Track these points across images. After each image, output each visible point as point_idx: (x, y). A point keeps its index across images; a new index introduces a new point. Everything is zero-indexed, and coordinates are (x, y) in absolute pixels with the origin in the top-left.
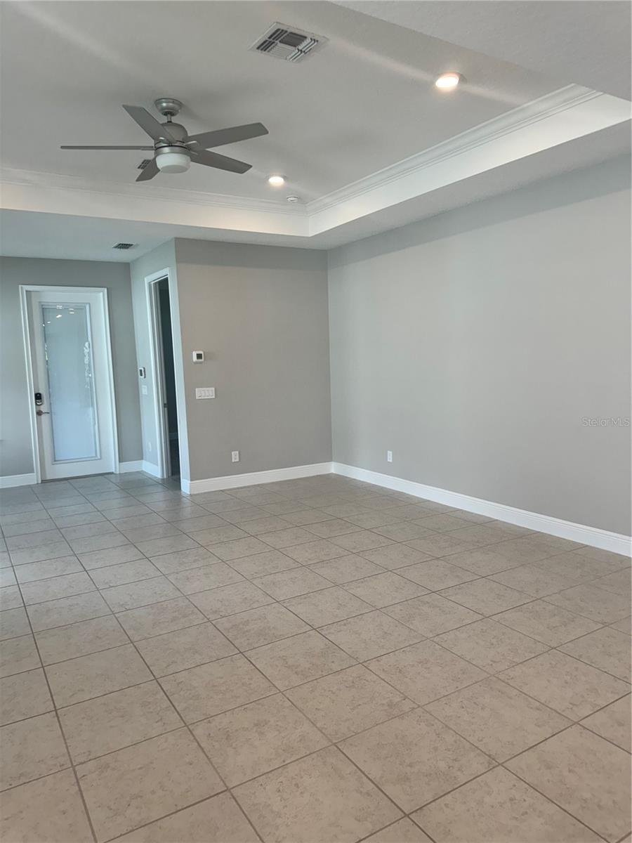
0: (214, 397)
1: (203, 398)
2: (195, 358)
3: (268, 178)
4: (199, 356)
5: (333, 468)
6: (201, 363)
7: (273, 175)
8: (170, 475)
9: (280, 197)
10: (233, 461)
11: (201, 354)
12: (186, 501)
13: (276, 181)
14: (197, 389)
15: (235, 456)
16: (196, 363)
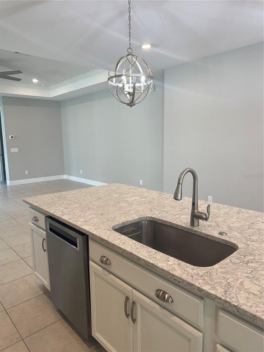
0: (18, 152)
1: (13, 152)
2: (10, 138)
3: (32, 79)
4: (12, 137)
5: (65, 177)
6: (13, 139)
7: (34, 79)
8: (4, 180)
9: (38, 85)
10: (26, 174)
11: (13, 137)
12: (8, 188)
13: (35, 81)
14: (11, 149)
15: (27, 172)
16: (11, 139)
